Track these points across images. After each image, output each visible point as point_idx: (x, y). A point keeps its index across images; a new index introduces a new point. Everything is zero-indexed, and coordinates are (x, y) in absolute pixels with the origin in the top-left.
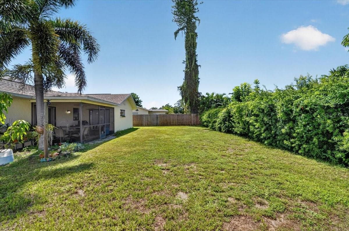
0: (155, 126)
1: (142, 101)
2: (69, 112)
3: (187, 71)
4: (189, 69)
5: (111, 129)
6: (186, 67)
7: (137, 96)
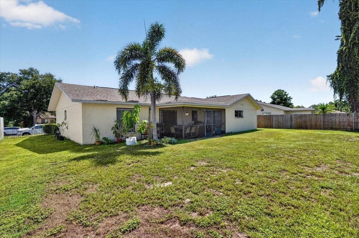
0: (289, 129)
1: (292, 98)
2: (188, 114)
3: (343, 49)
4: (345, 46)
5: (222, 129)
6: (342, 44)
7: (286, 93)
